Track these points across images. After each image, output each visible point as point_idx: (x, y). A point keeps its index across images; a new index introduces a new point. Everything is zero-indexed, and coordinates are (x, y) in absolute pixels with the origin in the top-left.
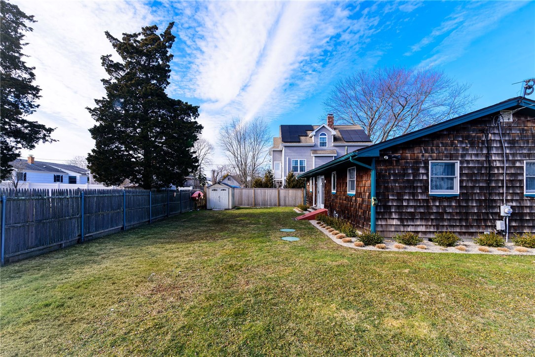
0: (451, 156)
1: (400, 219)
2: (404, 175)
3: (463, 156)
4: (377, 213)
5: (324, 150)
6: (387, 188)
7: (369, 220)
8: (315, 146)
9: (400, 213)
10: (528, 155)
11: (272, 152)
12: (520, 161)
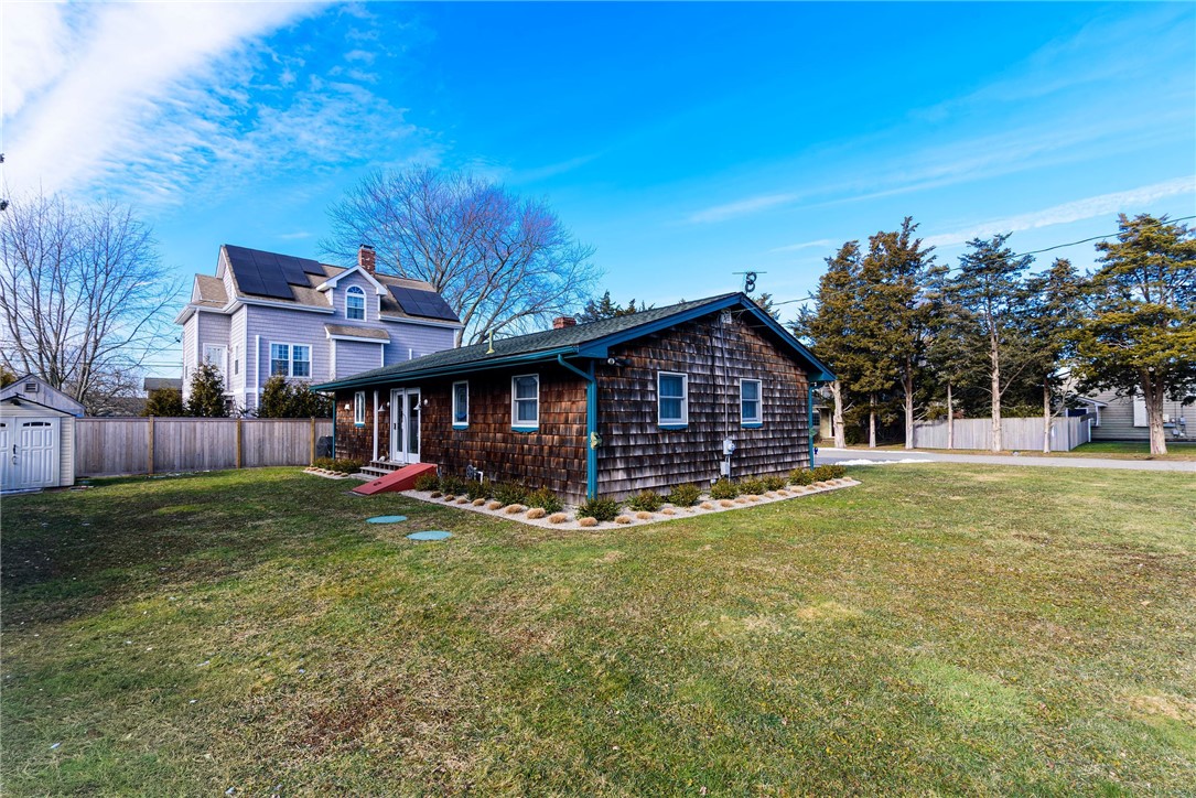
0: (679, 366)
1: (627, 470)
2: (631, 392)
3: (691, 366)
4: (599, 462)
5: (359, 327)
6: (609, 415)
7: (582, 474)
8: (334, 315)
9: (626, 459)
10: (742, 371)
11: (193, 315)
12: (737, 378)
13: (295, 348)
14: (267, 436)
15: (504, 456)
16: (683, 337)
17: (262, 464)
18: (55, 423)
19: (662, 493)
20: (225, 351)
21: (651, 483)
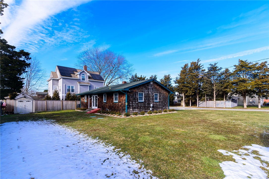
0: (142, 91)
1: (133, 109)
2: (133, 96)
3: (144, 91)
4: (128, 107)
5: (84, 82)
6: (129, 100)
7: (125, 109)
8: (79, 80)
9: (132, 107)
10: (155, 92)
11: (51, 80)
12: (154, 93)
13: (72, 86)
14: (67, 104)
15: (112, 107)
16: (143, 86)
17: (66, 109)
18: (31, 101)
19: (139, 113)
20: (57, 87)
21: (137, 111)
